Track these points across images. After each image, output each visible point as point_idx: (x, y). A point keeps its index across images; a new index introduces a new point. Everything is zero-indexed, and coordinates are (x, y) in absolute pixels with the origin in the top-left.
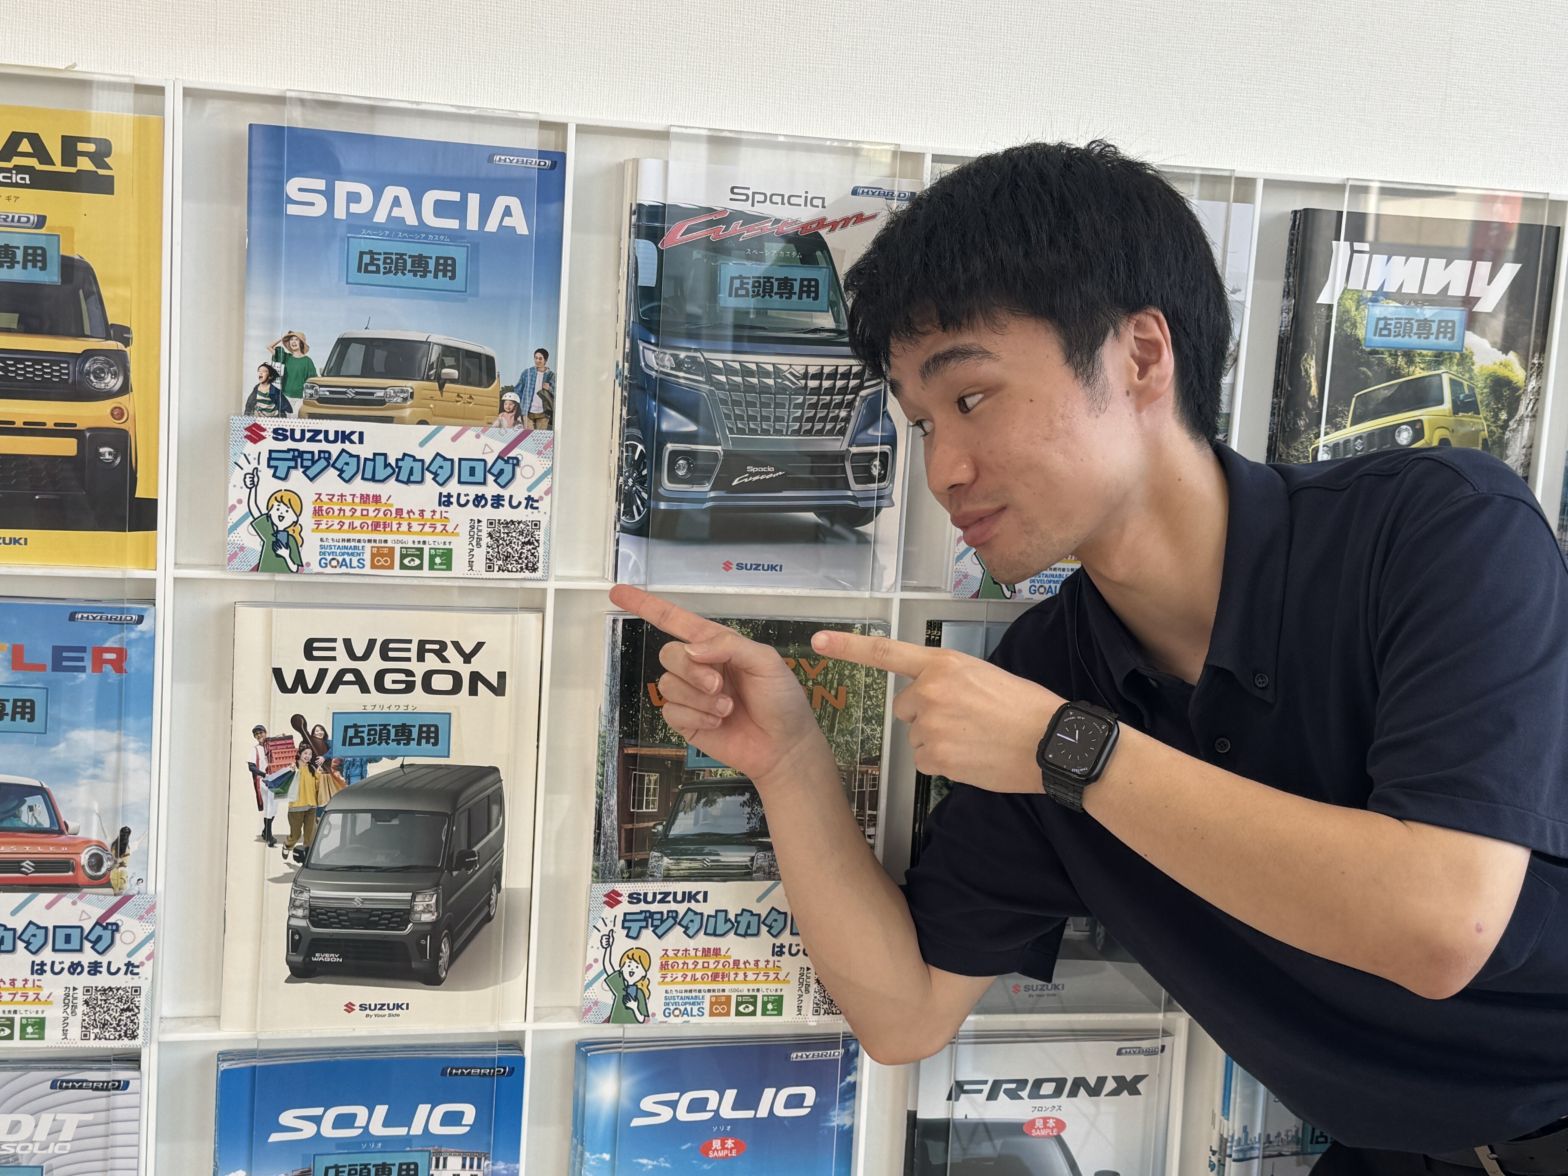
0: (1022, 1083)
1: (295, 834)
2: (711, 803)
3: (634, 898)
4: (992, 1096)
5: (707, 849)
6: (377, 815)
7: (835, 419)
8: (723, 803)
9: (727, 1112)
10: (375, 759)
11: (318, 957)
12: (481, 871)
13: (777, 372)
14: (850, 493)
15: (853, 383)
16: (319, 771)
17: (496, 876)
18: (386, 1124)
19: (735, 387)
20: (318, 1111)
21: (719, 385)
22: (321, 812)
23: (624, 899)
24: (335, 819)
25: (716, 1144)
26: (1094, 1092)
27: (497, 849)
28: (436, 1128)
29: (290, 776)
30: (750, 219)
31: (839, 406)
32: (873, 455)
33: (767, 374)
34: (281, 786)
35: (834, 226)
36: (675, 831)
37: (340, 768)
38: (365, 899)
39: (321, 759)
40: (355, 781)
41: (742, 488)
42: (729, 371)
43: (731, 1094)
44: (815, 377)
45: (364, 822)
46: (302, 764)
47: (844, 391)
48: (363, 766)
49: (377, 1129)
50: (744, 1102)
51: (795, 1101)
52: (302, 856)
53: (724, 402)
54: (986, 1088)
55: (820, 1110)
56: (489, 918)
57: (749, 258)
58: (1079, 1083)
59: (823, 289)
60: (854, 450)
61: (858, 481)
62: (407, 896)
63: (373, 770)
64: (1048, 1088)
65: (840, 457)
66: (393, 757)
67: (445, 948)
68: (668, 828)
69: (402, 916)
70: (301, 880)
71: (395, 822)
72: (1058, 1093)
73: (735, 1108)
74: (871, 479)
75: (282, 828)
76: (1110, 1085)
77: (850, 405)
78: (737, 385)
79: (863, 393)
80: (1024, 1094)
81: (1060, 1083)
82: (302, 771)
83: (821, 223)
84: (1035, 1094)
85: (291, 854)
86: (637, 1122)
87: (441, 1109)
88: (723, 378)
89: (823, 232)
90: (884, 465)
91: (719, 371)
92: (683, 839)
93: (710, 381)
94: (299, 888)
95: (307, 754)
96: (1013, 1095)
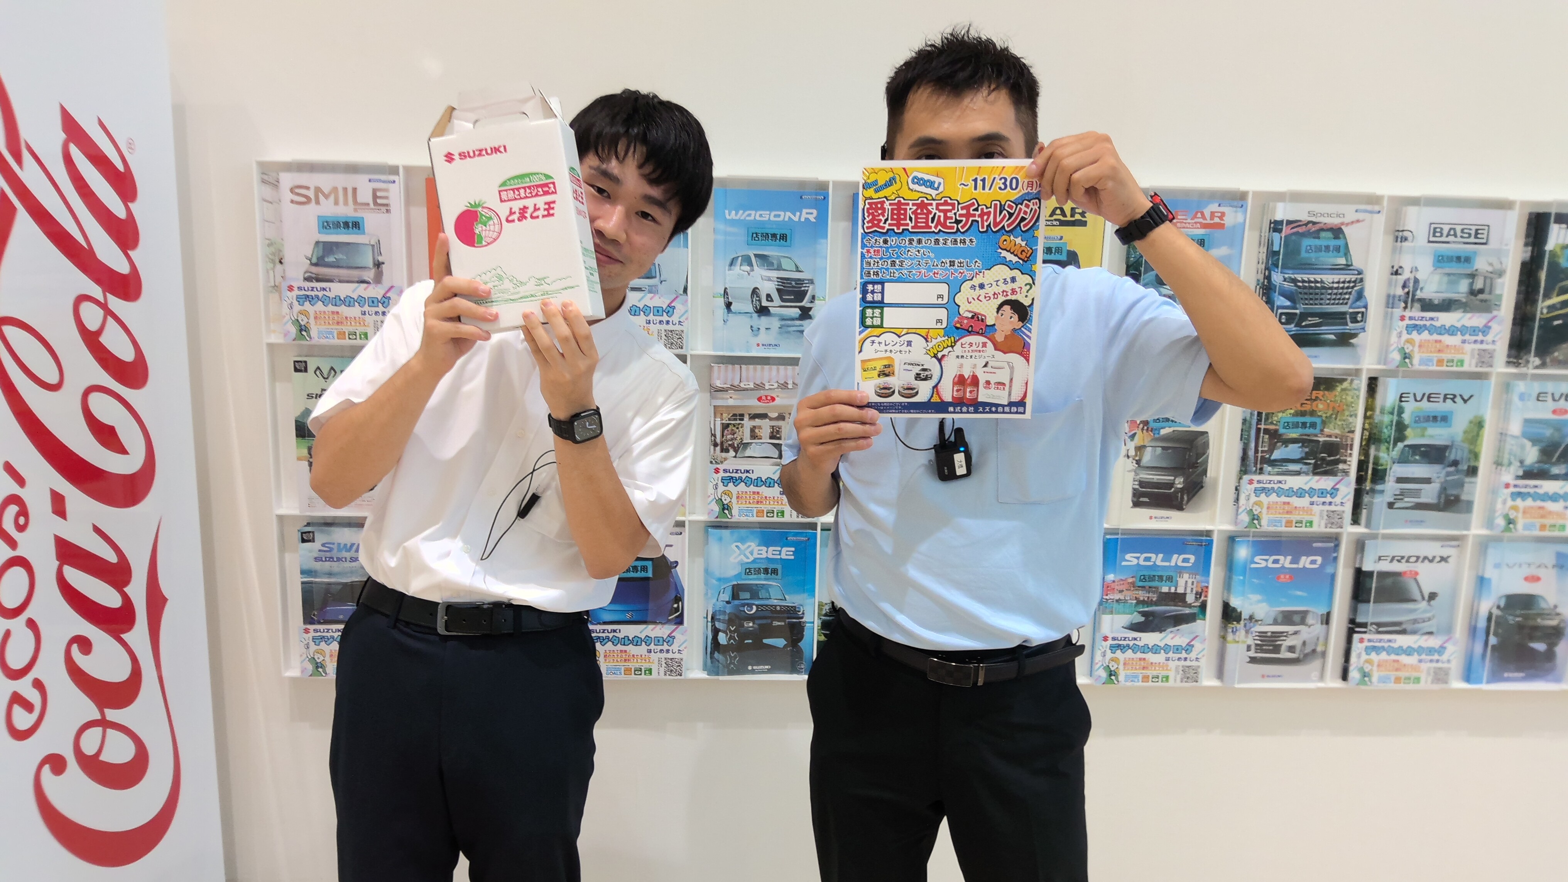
0: (1403, 557)
1: (1136, 455)
2: (1286, 446)
3: (1259, 482)
4: (1392, 561)
5: (1284, 464)
6: (1164, 448)
7: (1344, 299)
8: (1291, 446)
9: (1287, 565)
10: (1162, 428)
11: (1142, 499)
12: (1200, 469)
13: (1322, 282)
14: (1348, 327)
15: (1352, 285)
16: (1145, 431)
17: (1205, 472)
18: (1162, 561)
19: (1305, 287)
20: (1138, 555)
21: (1299, 287)
22: (1144, 447)
23: (1255, 482)
24: (1149, 449)
25: (1282, 576)
26: (1431, 561)
27: (1206, 462)
28: (1180, 564)
29: (1135, 434)
30: (1314, 223)
31: (1346, 294)
32: (1358, 313)
33: (1318, 282)
34: (1133, 437)
35: (1347, 224)
36: (1273, 458)
37: (1151, 431)
38: (1158, 479)
39: (1145, 428)
40: (1157, 436)
41: (1306, 326)
42: (1303, 281)
43: (1289, 558)
44: (1337, 283)
45: (1159, 450)
46: (1140, 429)
47: (1348, 288)
48: (1159, 431)
49: (1159, 563)
50: (1295, 561)
51: (1313, 562)
52: (1138, 462)
53: (1301, 293)
54: (1389, 559)
55: (1322, 566)
56: (1202, 487)
57: (1314, 238)
58: (1425, 558)
59: (1342, 249)
60: (1351, 310)
61: (1352, 322)
62: (1172, 478)
63: (1163, 432)
64: (1413, 559)
65: (1344, 313)
66: (1170, 427)
67: (1185, 497)
68: (1270, 456)
69: (1170, 485)
70: (1138, 471)
71: (1170, 451)
72: (1416, 561)
73: (1291, 563)
74: (1358, 322)
75: (1132, 453)
76: (1438, 559)
77: (1350, 293)
78: (1306, 286)
79: (1355, 288)
80: (1403, 561)
81: (1418, 558)
82: (1139, 432)
83: (1342, 224)
84: (1407, 561)
85: (1134, 462)
86: (1253, 566)
87: (1182, 556)
88: (1300, 284)
89: (1343, 227)
90: (1362, 316)
91: (1299, 281)
92: (1275, 460)
93: (1296, 286)
94: (1137, 474)
95: (1141, 426)
96: (1399, 561)
